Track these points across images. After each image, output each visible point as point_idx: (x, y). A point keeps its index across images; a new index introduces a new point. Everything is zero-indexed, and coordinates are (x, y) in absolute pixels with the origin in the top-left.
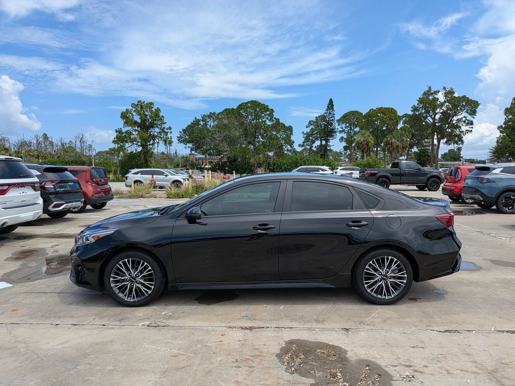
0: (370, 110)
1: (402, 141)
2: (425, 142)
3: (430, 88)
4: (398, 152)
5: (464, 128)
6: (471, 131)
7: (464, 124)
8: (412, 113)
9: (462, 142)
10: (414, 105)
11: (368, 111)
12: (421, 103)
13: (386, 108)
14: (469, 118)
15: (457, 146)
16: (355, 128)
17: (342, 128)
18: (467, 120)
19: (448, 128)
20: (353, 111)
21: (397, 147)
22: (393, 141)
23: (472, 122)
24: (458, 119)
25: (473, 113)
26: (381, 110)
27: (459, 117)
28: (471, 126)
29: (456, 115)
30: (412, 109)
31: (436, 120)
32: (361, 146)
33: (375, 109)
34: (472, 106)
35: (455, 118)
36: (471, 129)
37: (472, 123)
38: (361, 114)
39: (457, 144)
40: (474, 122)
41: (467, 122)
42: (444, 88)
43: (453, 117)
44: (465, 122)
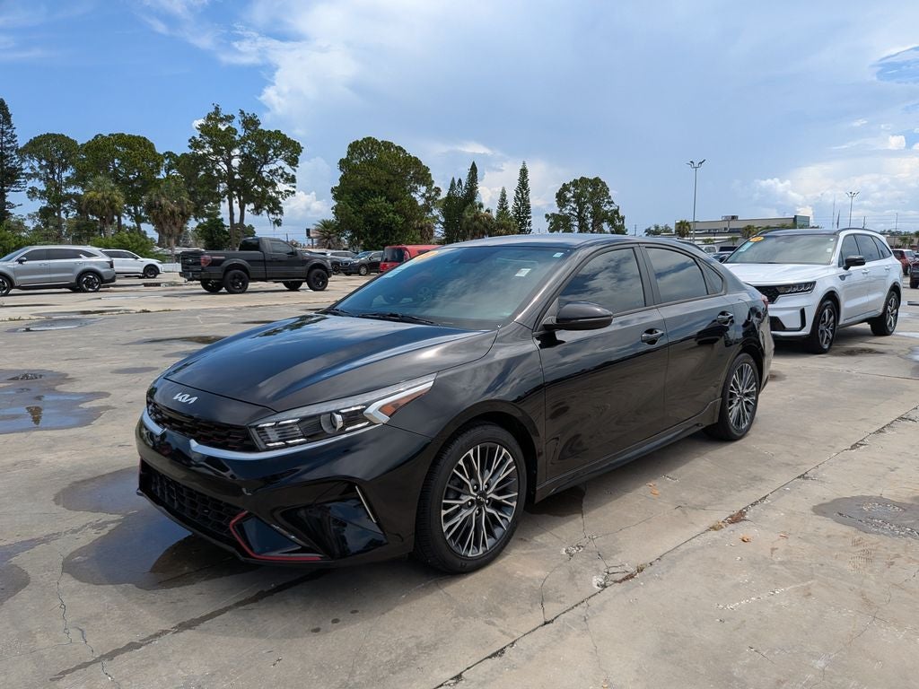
0: (96, 137)
1: (180, 203)
2: (208, 208)
3: (217, 108)
4: (175, 224)
5: (282, 187)
6: (294, 192)
7: (281, 180)
8: (192, 151)
9: (281, 211)
10: (194, 137)
11: (91, 138)
12: (206, 134)
13: (134, 137)
14: (288, 169)
15: (273, 216)
16: (63, 170)
17: (32, 168)
18: (286, 173)
19: (254, 183)
20: (54, 135)
21: (173, 213)
22: (163, 201)
23: (293, 176)
24: (271, 171)
25: (293, 162)
26: (121, 139)
27: (273, 167)
28: (292, 184)
29: (266, 163)
30: (189, 144)
31: (235, 168)
32: (98, 208)
33: (106, 135)
34: (292, 150)
35: (266, 168)
36: (294, 189)
37: (293, 180)
38: (74, 142)
39: (273, 213)
40: (296, 178)
41: (285, 176)
42: (242, 112)
43: (262, 166)
44: (282, 176)
